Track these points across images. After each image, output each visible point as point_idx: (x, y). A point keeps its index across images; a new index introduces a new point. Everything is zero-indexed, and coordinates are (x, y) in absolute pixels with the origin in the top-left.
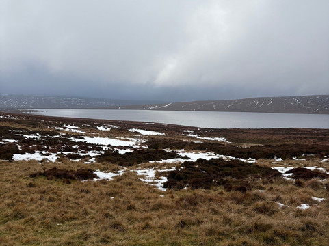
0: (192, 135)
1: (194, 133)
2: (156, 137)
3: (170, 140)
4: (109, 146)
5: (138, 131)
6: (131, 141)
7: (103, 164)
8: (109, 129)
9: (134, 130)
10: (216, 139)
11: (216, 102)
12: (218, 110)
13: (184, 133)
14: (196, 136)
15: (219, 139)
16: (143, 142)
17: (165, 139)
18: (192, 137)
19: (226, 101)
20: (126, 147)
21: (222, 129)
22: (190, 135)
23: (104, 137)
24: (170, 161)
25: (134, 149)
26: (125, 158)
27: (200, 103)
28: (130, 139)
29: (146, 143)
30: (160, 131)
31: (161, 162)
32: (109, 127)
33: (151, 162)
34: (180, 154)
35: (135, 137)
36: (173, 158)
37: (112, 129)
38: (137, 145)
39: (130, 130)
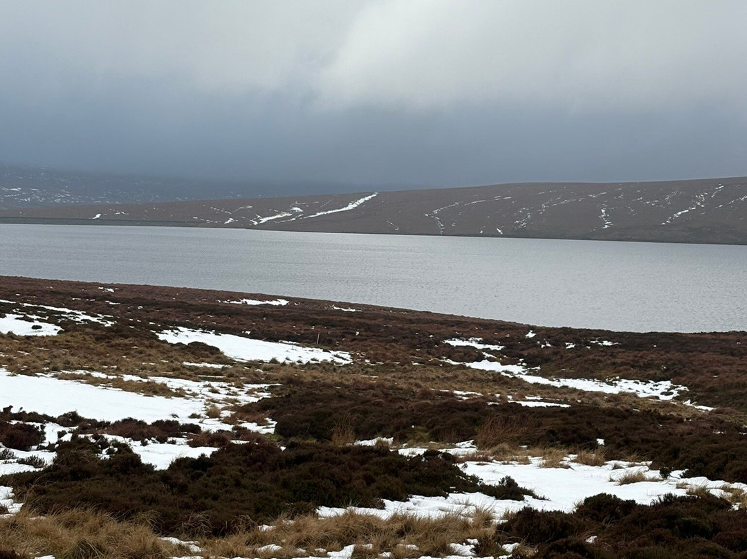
0: (496, 367)
1: (508, 357)
2: (307, 377)
3: (392, 395)
4: (70, 419)
5: (210, 339)
6: (180, 393)
7: (69, 524)
8: (50, 330)
9: (186, 336)
10: (626, 386)
11: (610, 192)
12: (625, 232)
13: (452, 352)
14: (516, 369)
15: (644, 390)
16: (244, 399)
17: (357, 387)
18: (497, 378)
19: (666, 187)
20: (166, 431)
21: (653, 337)
22: (485, 365)
23: (29, 372)
24: (426, 508)
25: (210, 439)
26: (183, 489)
27: (528, 194)
28: (174, 384)
29: (263, 406)
30: (327, 344)
31: (384, 515)
32: (52, 318)
33: (325, 512)
34: (471, 469)
35: (194, 375)
36: (443, 492)
37: (67, 326)
38: (213, 414)
39: (168, 337)
